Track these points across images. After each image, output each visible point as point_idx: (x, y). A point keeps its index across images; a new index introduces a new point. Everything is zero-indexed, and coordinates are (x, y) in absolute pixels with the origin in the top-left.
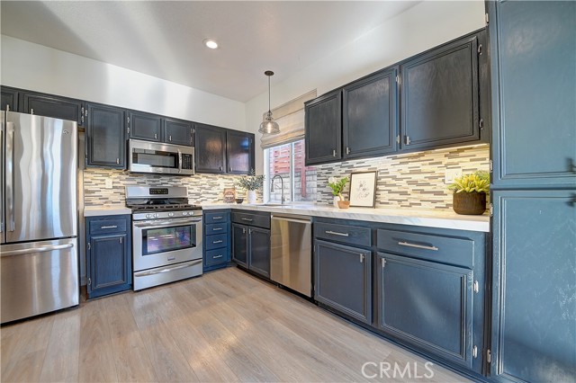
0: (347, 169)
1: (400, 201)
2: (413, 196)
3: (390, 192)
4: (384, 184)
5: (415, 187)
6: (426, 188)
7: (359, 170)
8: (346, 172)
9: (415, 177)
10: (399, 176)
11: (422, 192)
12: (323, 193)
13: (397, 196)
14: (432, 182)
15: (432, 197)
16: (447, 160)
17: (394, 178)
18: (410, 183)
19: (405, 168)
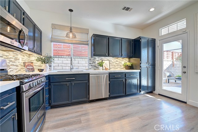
0: (100, 59)
1: (114, 68)
2: (117, 66)
3: (112, 66)
4: (111, 64)
5: (117, 65)
6: (119, 65)
7: (104, 59)
8: (100, 60)
9: (117, 62)
10: (114, 62)
11: (118, 66)
12: (92, 66)
13: (113, 67)
14: (120, 64)
15: (120, 67)
16: (122, 60)
17: (113, 62)
18: (116, 64)
19: (115, 60)
